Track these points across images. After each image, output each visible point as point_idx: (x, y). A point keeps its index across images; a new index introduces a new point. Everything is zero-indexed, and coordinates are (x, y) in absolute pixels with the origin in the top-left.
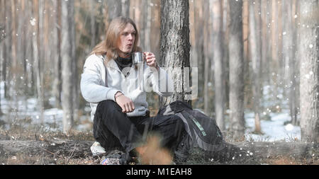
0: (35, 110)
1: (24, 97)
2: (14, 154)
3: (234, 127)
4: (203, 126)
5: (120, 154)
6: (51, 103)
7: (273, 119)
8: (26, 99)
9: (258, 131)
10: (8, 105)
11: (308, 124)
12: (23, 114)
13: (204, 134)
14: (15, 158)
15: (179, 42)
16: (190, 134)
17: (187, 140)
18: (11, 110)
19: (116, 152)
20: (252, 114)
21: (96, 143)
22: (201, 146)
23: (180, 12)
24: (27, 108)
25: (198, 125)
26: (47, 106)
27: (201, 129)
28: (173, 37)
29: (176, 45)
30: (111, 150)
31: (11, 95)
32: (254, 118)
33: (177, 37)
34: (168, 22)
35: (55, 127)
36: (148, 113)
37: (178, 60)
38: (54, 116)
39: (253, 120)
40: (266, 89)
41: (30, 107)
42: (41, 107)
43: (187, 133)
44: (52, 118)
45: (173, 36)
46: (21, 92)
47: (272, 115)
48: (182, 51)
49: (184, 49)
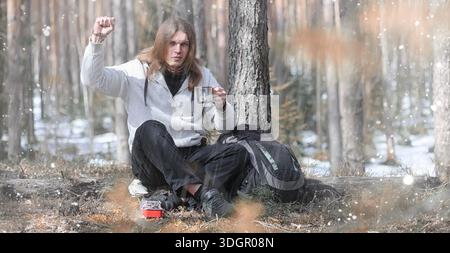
0: (83, 135)
1: (69, 117)
2: (28, 197)
3: (350, 156)
4: (273, 157)
5: (166, 195)
6: (105, 126)
7: (413, 144)
8: (70, 121)
9: (390, 161)
10: (45, 129)
11: (444, 150)
12: (65, 141)
13: (275, 167)
14: (29, 202)
15: (254, 44)
16: (257, 167)
17: (252, 176)
18: (49, 137)
19: (163, 192)
20: (383, 138)
21: (137, 181)
22: (270, 184)
23: (253, 4)
24: (72, 132)
25: (268, 155)
26: (100, 130)
27: (272, 161)
28: (246, 38)
29: (249, 48)
30: (155, 190)
31: (50, 115)
32: (387, 142)
33: (250, 36)
34: (238, 18)
35: (110, 159)
36: (203, 141)
37: (253, 68)
38: (109, 143)
39: (384, 146)
40: (406, 102)
41: (77, 131)
42: (90, 132)
43: (253, 167)
44: (106, 146)
45: (245, 36)
46: (62, 110)
47: (412, 138)
48: (257, 56)
49: (261, 54)
